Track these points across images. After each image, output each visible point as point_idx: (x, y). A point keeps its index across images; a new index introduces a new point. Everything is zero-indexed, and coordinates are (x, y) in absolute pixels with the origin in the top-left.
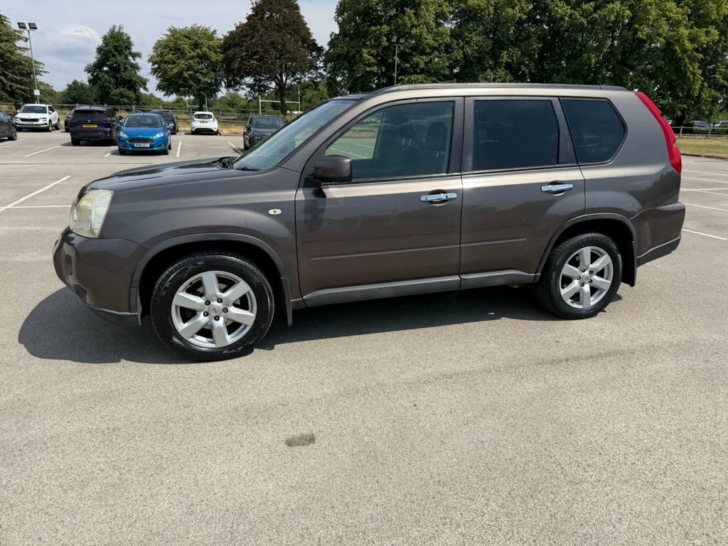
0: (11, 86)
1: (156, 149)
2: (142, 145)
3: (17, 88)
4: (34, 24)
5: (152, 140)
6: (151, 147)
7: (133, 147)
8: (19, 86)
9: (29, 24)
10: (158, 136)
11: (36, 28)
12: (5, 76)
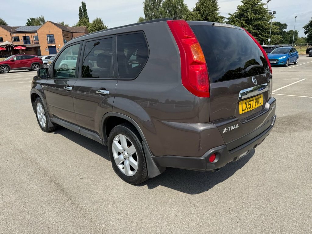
0: (262, 39)
1: (279, 64)
2: (273, 62)
4: (275, 12)
5: (278, 60)
6: (277, 63)
8: (265, 38)
10: (282, 58)
11: (275, 13)
12: (261, 35)
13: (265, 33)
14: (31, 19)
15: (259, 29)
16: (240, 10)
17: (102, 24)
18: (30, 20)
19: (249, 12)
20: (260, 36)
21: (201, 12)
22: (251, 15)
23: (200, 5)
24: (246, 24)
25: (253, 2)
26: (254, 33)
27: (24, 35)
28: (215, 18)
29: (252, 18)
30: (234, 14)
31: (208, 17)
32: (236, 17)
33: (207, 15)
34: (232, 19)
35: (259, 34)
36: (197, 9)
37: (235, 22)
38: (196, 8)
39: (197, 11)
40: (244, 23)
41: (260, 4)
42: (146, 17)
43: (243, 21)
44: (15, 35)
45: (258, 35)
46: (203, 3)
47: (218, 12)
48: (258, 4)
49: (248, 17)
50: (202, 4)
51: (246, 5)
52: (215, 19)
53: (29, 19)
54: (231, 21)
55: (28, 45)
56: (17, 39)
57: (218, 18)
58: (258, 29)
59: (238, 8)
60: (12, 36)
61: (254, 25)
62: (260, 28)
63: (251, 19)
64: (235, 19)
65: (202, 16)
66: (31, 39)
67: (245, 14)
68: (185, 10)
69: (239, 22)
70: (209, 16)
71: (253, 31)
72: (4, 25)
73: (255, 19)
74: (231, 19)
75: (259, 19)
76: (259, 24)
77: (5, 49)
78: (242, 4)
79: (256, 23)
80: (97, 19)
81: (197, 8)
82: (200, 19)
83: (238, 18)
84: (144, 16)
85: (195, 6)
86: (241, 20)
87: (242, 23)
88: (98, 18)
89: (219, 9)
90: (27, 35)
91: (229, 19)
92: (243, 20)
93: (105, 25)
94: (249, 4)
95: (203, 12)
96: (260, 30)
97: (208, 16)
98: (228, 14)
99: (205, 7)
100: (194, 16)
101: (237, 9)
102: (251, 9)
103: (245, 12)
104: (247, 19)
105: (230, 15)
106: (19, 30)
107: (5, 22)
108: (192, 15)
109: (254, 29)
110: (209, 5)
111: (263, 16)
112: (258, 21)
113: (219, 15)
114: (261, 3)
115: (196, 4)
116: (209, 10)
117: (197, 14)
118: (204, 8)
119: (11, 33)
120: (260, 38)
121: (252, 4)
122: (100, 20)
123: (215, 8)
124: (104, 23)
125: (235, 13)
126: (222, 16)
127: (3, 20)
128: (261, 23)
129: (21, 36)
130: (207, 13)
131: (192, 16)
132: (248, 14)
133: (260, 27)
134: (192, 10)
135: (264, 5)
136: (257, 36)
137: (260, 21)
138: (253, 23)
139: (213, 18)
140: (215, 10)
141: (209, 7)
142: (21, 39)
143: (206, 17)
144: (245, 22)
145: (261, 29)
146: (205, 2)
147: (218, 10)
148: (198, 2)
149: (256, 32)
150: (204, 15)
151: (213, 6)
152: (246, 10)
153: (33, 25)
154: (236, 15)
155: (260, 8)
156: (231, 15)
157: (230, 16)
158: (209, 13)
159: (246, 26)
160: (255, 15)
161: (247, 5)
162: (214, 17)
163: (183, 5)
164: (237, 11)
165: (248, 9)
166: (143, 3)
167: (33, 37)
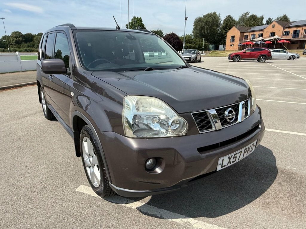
27: (295, 29)
44: (287, 30)
55: (296, 39)
56: (287, 33)
60: (284, 31)
66: (300, 33)
72: (286, 21)
77: (271, 43)
90: (299, 29)
106: (293, 25)
119: (284, 28)
129: (292, 31)
142: (292, 33)
167: (303, 30)
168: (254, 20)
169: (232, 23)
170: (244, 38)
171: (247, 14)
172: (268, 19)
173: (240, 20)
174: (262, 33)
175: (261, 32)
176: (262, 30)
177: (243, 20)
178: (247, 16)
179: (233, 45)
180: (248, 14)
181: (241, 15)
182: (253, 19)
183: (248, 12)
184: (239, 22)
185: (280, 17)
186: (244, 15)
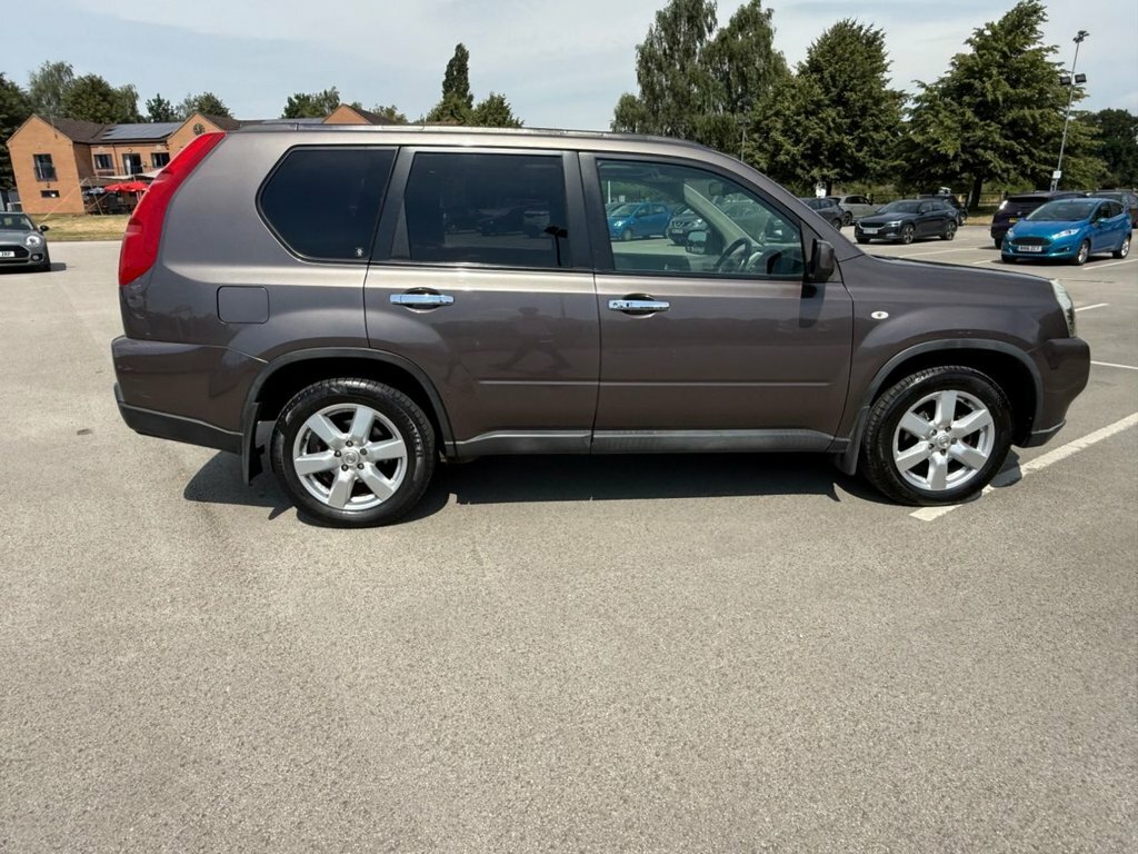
0: (1033, 169)
1: (1054, 254)
2: (1030, 248)
3: (1042, 170)
4: (1083, 76)
5: (1048, 242)
6: (1043, 252)
7: (1015, 251)
8: (1043, 167)
9: (1076, 77)
10: (1064, 234)
11: (1084, 81)
12: (1031, 156)
13: (1046, 150)
14: (297, 97)
15: (1025, 135)
16: (962, 68)
17: (508, 113)
18: (296, 101)
19: (990, 76)
20: (1026, 159)
21: (822, 77)
22: (995, 88)
23: (823, 55)
24: (977, 120)
25: (1007, 44)
26: (1005, 148)
28: (874, 98)
29: (1001, 99)
30: (937, 84)
31: (847, 94)
32: (945, 93)
33: (845, 88)
34: (930, 102)
35: (1021, 153)
36: (814, 67)
37: (938, 112)
38: (808, 62)
39: (812, 72)
40: (969, 114)
41: (1033, 51)
42: (643, 92)
43: (969, 107)
45: (1018, 157)
46: (833, 48)
47: (886, 75)
48: (1028, 48)
49: (983, 95)
50: (828, 52)
51: (982, 52)
52: (870, 101)
53: (293, 97)
54: (926, 108)
57: (883, 99)
58: (1018, 136)
59: (953, 64)
61: (1005, 121)
62: (1026, 133)
63: (996, 101)
64: (938, 102)
65: (827, 91)
67: (977, 84)
68: (776, 69)
69: (953, 111)
70: (851, 90)
71: (1002, 142)
72: (220, 115)
73: (1010, 102)
74: (926, 101)
75: (1026, 102)
76: (1024, 118)
78: (969, 50)
79: (1013, 114)
80: (492, 98)
81: (812, 62)
82: (821, 100)
83: (953, 99)
84: (636, 91)
85: (804, 58)
86: (960, 104)
87: (963, 114)
88: (496, 95)
89: (889, 68)
91: (917, 100)
92: (969, 105)
93: (514, 118)
94: (995, 49)
95: (833, 77)
96: (1028, 138)
97: (847, 90)
98: (916, 84)
99: (841, 59)
100: (800, 90)
101: (951, 68)
102: (1000, 66)
103: (975, 79)
104: (981, 101)
105: (923, 86)
107: (225, 104)
108: (793, 87)
109: (1007, 137)
110: (852, 53)
111: (1041, 92)
112: (1022, 108)
113: (888, 87)
114: (1037, 46)
115: (810, 52)
116: (852, 71)
117: (812, 83)
118: (837, 64)
120: (1025, 166)
121: (1005, 49)
122: (502, 103)
123: (875, 65)
124: (511, 111)
125: (942, 80)
126: (898, 90)
127: (219, 99)
128: (1033, 117)
130: (845, 81)
131: (793, 91)
132: (988, 85)
133: (1027, 130)
134: (795, 72)
135: (1051, 53)
136: (1016, 161)
137: (1029, 108)
138: (1004, 116)
139: (863, 98)
140: (874, 71)
141: (853, 61)
143: (840, 96)
144: (976, 113)
145: (1031, 134)
146: (839, 44)
147: (885, 70)
148: (816, 43)
149: (1012, 145)
150: (834, 86)
151: (870, 57)
152: (981, 71)
153: (303, 116)
154: (943, 88)
155: (1033, 64)
156: (927, 89)
157: (922, 91)
158: (851, 79)
159: (977, 123)
160: (1013, 87)
161: (984, 54)
162: (869, 95)
163: (769, 53)
164: (949, 75)
165: (987, 66)
166: (637, 47)
168: (104, 101)
169: (8, 101)
170: (97, 167)
171: (61, 70)
172: (154, 101)
173: (39, 89)
174: (165, 151)
175: (159, 149)
176: (162, 140)
177: (56, 94)
178: (66, 79)
179: (57, 193)
180: (69, 72)
181: (38, 72)
182: (100, 94)
183: (67, 65)
184: (39, 99)
185: (196, 100)
186: (50, 74)
